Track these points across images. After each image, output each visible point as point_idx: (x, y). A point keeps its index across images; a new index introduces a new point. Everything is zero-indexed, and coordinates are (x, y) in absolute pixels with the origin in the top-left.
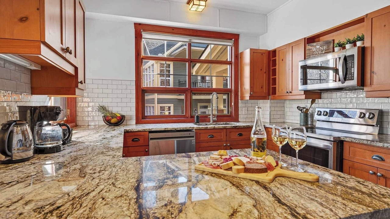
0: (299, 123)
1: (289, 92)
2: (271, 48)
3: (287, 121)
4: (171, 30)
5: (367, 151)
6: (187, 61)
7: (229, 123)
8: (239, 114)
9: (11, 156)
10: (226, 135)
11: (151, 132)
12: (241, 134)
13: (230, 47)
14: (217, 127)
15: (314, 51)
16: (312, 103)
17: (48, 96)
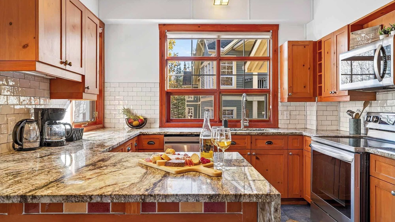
0: (349, 131)
1: (333, 92)
2: (317, 38)
3: (341, 129)
4: (197, 28)
5: (392, 166)
6: (215, 60)
7: (263, 129)
8: (278, 120)
9: (22, 145)
10: (251, 143)
11: (166, 135)
12: (271, 142)
13: (268, 40)
14: (239, 133)
15: (359, 41)
16: (365, 106)
17: (68, 100)
